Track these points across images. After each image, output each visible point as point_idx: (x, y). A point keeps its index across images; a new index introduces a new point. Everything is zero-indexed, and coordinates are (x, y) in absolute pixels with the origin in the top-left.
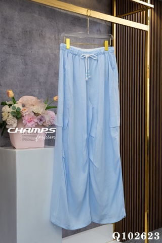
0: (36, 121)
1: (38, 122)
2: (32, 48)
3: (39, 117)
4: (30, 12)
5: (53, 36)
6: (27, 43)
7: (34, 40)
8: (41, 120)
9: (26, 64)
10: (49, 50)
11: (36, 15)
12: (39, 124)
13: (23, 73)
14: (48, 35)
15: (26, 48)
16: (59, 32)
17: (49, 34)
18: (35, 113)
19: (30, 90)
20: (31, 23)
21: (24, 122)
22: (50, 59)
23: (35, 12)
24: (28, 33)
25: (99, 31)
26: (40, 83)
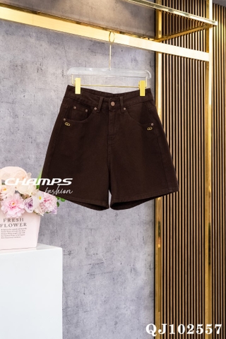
0: (22, 206)
1: (26, 209)
2: (24, 91)
3: (28, 200)
4: (23, 36)
5: (60, 71)
6: (16, 84)
7: (28, 78)
8: (30, 205)
9: (16, 116)
10: (53, 94)
11: (32, 40)
12: (28, 211)
13: (10, 129)
14: (51, 70)
15: (16, 91)
16: (69, 65)
17: (52, 68)
18: (22, 195)
19: (22, 155)
20: (24, 52)
21: (2, 208)
22: (54, 106)
23: (30, 35)
24: (19, 68)
25: (135, 60)
26: (38, 145)
